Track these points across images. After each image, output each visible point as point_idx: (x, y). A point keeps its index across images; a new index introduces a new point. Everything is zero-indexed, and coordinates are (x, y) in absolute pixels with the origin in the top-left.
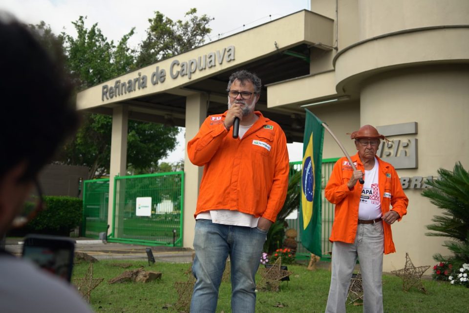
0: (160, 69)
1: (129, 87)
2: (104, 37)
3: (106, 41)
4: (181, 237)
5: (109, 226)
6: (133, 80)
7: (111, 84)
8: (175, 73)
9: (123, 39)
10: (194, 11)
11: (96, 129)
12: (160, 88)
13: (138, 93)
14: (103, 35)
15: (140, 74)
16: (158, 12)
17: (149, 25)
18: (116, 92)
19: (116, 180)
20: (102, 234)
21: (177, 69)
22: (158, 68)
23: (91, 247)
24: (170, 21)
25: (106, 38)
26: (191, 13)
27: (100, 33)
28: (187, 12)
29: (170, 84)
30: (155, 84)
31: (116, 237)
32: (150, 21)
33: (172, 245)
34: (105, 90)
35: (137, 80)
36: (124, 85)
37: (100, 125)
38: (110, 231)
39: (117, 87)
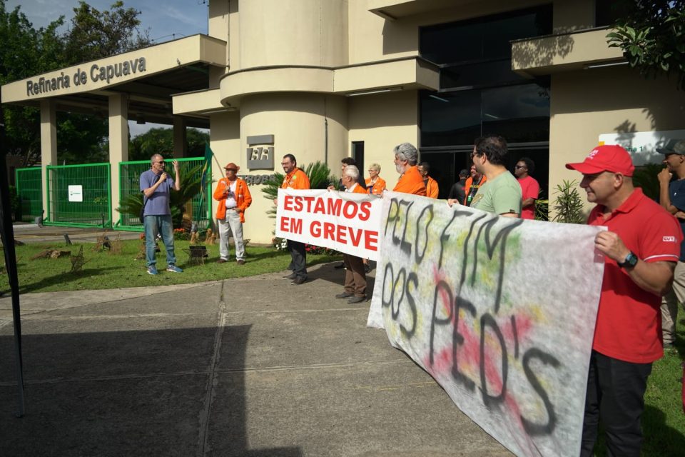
0: (81, 72)
1: (53, 85)
2: (30, 22)
3: (32, 27)
4: (110, 219)
5: (43, 211)
6: (56, 78)
7: (35, 80)
8: (95, 77)
9: (50, 27)
10: (121, 4)
11: (26, 117)
12: (82, 89)
13: (62, 91)
14: (28, 20)
15: (62, 74)
16: (84, 3)
17: (74, 15)
18: (40, 88)
19: (48, 170)
20: (37, 219)
21: (96, 72)
22: (79, 70)
23: (26, 231)
24: (95, 12)
25: (32, 24)
26: (118, 6)
27: (24, 18)
28: (113, 4)
29: (90, 86)
30: (77, 84)
31: (51, 221)
32: (75, 10)
33: (102, 227)
34: (30, 85)
35: (59, 79)
36: (48, 82)
37: (30, 114)
38: (45, 215)
39: (41, 83)
